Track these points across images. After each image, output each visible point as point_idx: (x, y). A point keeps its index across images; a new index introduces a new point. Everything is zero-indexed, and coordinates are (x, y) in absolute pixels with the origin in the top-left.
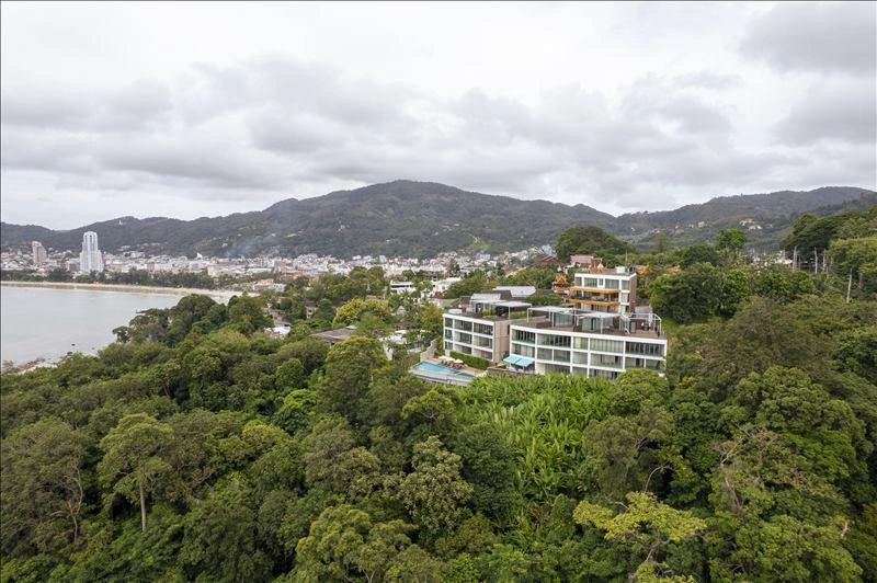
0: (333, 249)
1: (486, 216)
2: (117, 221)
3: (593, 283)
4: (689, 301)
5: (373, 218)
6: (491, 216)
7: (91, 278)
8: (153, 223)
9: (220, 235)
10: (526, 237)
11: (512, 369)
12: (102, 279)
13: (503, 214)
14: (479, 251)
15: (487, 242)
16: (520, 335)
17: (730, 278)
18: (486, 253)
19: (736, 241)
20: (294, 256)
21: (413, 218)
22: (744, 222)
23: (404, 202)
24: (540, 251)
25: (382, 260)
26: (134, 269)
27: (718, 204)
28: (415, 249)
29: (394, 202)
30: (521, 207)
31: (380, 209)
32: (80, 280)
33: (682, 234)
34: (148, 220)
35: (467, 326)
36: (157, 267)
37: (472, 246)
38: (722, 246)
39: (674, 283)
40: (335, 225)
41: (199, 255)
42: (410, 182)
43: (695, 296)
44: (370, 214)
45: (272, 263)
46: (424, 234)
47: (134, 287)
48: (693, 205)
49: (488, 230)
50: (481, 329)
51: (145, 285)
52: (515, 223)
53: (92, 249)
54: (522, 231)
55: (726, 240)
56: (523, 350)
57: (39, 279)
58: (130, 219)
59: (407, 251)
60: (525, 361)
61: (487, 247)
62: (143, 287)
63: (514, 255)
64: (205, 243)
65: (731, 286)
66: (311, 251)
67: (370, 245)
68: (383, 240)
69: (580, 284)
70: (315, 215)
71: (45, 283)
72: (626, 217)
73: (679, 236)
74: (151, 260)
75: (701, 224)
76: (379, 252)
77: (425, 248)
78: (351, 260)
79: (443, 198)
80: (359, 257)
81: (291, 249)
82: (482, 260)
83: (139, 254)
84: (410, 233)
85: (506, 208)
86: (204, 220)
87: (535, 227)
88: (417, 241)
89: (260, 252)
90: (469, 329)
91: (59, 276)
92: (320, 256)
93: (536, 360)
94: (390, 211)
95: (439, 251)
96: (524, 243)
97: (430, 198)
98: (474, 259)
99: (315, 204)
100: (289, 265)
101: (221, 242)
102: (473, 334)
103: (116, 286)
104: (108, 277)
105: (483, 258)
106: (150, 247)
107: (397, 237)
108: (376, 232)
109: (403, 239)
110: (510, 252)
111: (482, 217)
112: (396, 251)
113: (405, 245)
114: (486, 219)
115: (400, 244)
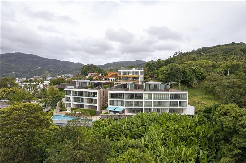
1: (49, 65)
3: (127, 73)
10: (63, 71)
11: (112, 113)
13: (56, 65)
14: (48, 76)
15: (50, 73)
16: (113, 95)
18: (50, 76)
21: (23, 65)
23: (19, 60)
24: (68, 75)
28: (24, 75)
30: (61, 63)
31: (10, 62)
35: (81, 94)
37: (46, 74)
42: (21, 53)
44: (5, 63)
46: (28, 70)
49: (50, 69)
50: (88, 94)
52: (59, 67)
54: (62, 70)
56: (115, 103)
59: (21, 76)
60: (119, 108)
61: (50, 74)
68: (11, 73)
69: (121, 74)
77: (28, 75)
79: (34, 59)
84: (22, 70)
85: (56, 63)
87: (66, 69)
88: (25, 73)
90: (82, 95)
93: (125, 107)
94: (14, 62)
96: (62, 73)
102: (84, 97)
107: (17, 71)
108: (8, 69)
109: (20, 72)
110: (58, 76)
111: (48, 65)
112: (16, 76)
113: (21, 74)
114: (50, 66)
115: (18, 73)
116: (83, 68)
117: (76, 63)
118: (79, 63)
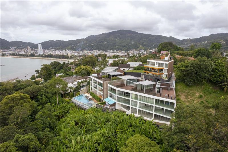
0: (102, 49)
2: (49, 41)
3: (153, 64)
4: (193, 76)
5: (113, 40)
6: (146, 40)
7: (40, 56)
8: (58, 42)
9: (74, 45)
11: (107, 104)
12: (42, 56)
13: (149, 39)
14: (141, 49)
17: (216, 65)
18: (143, 50)
19: (218, 47)
20: (92, 50)
21: (124, 40)
22: (220, 41)
23: (122, 36)
25: (115, 52)
26: (50, 54)
27: (212, 36)
28: (124, 48)
29: (119, 36)
30: (154, 37)
31: (115, 38)
32: (37, 56)
33: (200, 45)
34: (56, 41)
36: (57, 53)
37: (139, 48)
38: (212, 49)
39: (186, 67)
40: (103, 42)
41: (67, 50)
42: (123, 30)
43: (196, 73)
44: (112, 39)
45: (86, 52)
46: (127, 44)
47: (49, 58)
48: (204, 37)
49: (144, 43)
51: (52, 58)
52: (152, 42)
53: (40, 48)
55: (214, 47)
56: (113, 95)
57: (28, 56)
58: (52, 41)
59: (122, 49)
60: (112, 101)
61: (143, 48)
62: (51, 58)
63: (151, 50)
64: (70, 47)
65: (216, 69)
66: (97, 49)
67: (112, 47)
68: (116, 46)
69: (149, 64)
70: (98, 39)
71: (29, 57)
72: (184, 40)
73: (199, 46)
74: (56, 51)
75: (206, 42)
76: (114, 49)
77: (127, 48)
78: (107, 51)
79: (132, 35)
80: (109, 51)
81: (92, 48)
82: (142, 52)
83: (53, 50)
84: (123, 44)
85: (149, 37)
86: (70, 41)
87: (158, 43)
88: (125, 46)
89: (84, 49)
91: (32, 55)
92: (99, 50)
93: (116, 102)
94: (118, 38)
95: (130, 49)
96: (154, 47)
97: (128, 35)
98: (140, 51)
99: (98, 36)
100: (90, 53)
101: (74, 46)
102: (97, 85)
103: (45, 58)
104: (43, 56)
105: (142, 51)
106: (57, 48)
107: (119, 45)
108: (114, 44)
109: (121, 46)
110: (150, 50)
111: (143, 40)
112: (119, 49)
113: (121, 47)
114: (144, 40)
115: (120, 47)
116: (160, 46)
117: (168, 37)
118: (171, 37)
